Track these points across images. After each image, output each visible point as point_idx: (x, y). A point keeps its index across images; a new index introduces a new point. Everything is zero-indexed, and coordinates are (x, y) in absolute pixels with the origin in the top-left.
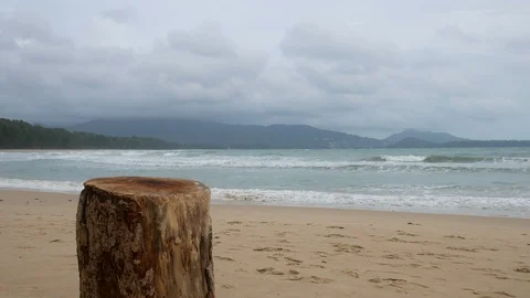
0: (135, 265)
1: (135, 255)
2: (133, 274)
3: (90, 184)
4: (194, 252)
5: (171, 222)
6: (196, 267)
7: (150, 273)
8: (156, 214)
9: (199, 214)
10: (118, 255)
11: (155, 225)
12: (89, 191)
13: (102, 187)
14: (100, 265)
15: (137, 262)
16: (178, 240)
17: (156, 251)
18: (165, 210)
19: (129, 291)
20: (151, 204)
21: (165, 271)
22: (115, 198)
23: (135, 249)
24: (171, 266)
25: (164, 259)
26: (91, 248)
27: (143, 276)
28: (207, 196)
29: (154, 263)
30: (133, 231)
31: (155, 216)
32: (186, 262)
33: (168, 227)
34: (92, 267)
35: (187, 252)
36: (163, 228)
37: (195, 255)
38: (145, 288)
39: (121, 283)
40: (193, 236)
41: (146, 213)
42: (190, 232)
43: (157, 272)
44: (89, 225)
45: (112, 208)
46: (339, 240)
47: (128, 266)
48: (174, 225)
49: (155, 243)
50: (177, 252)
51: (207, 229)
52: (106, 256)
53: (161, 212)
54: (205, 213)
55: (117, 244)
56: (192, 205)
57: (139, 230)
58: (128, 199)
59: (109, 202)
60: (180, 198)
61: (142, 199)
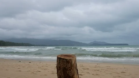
5: (73, 62)
7: (71, 70)
10: (67, 68)
11: (72, 63)
17: (72, 66)
19: (68, 73)
20: (71, 60)
22: (66, 60)
23: (69, 67)
24: (74, 69)
30: (69, 64)
31: (71, 61)
38: (71, 72)
41: (70, 61)
46: (83, 67)
47: (68, 69)
50: (74, 66)
52: (64, 68)
55: (66, 66)
59: (64, 60)
61: (69, 59)
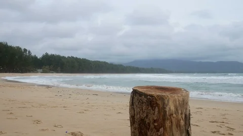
0: (155, 126)
1: (155, 121)
2: (154, 130)
3: (135, 89)
4: (182, 121)
5: (171, 107)
6: (183, 128)
7: (161, 130)
8: (164, 103)
9: (184, 103)
10: (147, 121)
11: (164, 108)
12: (135, 92)
13: (140, 90)
14: (139, 125)
15: (156, 124)
16: (174, 115)
17: (164, 120)
18: (168, 101)
20: (162, 98)
21: (168, 129)
22: (146, 95)
23: (155, 118)
24: (171, 127)
25: (168, 124)
26: (136, 117)
27: (158, 131)
28: (187, 95)
29: (163, 125)
30: (154, 110)
31: (164, 104)
32: (178, 125)
33: (170, 109)
34: (136, 125)
35: (178, 121)
36: (167, 109)
37: (182, 123)
39: (149, 133)
40: (182, 114)
41: (159, 102)
42: (180, 112)
43: (165, 129)
44: (135, 107)
45: (145, 100)
47: (152, 126)
48: (173, 108)
49: (164, 116)
50: (174, 120)
51: (188, 111)
52: (142, 121)
53: (166, 102)
54: (187, 103)
55: (147, 116)
56: (181, 99)
57: (157, 110)
58: (152, 96)
59: (143, 97)
60: (176, 96)
61: (158, 96)
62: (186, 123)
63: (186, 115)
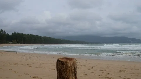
1: (64, 70)
5: (69, 65)
9: (74, 64)
12: (58, 60)
17: (67, 69)
18: (68, 63)
19: (63, 75)
21: (68, 72)
22: (61, 61)
23: (64, 69)
24: (69, 72)
25: (68, 71)
26: (58, 69)
27: (65, 73)
30: (64, 66)
32: (72, 71)
34: (58, 71)
36: (68, 66)
37: (73, 70)
38: (65, 75)
40: (73, 67)
41: (65, 64)
43: (67, 72)
44: (58, 65)
45: (61, 63)
48: (70, 65)
49: (67, 68)
50: (70, 69)
51: (75, 66)
52: (60, 70)
54: (75, 64)
55: (61, 68)
58: (63, 62)
60: (71, 61)
61: (65, 62)
62: (74, 70)
63: (75, 68)
